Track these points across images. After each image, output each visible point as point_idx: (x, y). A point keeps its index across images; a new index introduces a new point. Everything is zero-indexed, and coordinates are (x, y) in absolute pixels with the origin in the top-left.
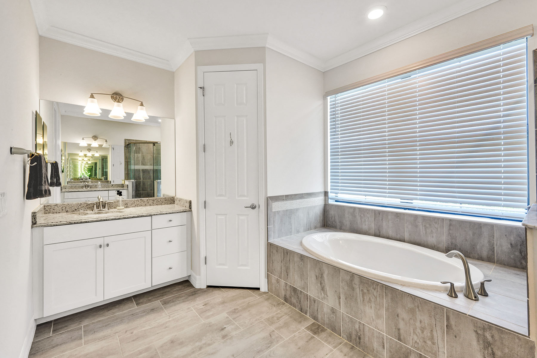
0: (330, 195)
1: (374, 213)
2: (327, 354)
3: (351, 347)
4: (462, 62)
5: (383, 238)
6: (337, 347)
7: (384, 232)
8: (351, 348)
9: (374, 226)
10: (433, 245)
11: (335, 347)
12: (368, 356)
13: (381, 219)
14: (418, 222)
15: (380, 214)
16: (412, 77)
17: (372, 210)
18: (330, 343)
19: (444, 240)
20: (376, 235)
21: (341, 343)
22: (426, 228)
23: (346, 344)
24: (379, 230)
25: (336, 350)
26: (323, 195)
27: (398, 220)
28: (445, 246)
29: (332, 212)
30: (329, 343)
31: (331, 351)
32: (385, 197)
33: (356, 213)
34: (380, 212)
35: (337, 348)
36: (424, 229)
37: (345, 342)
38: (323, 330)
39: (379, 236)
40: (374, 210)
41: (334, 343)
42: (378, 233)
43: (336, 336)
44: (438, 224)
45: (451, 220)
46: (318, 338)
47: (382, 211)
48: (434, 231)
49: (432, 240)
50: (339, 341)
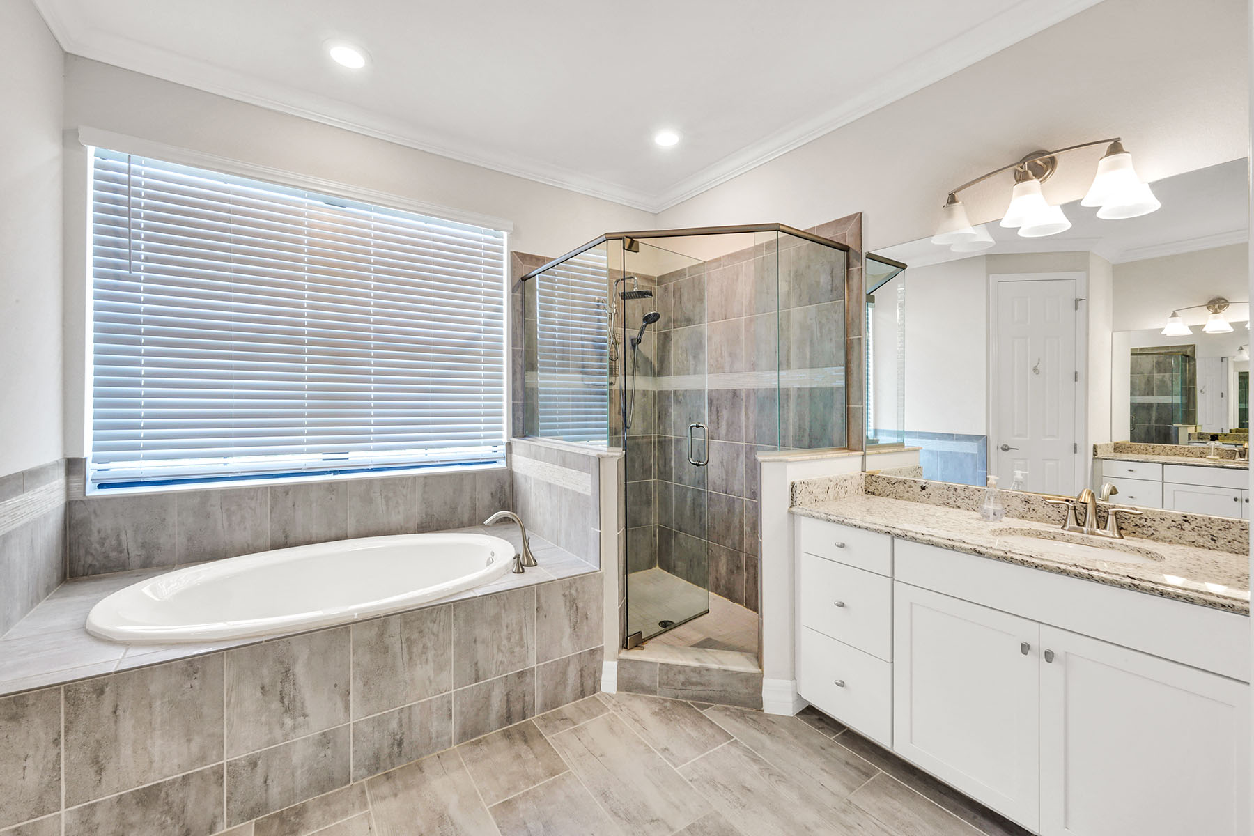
0: (91, 469)
1: (271, 493)
2: (370, 828)
3: (384, 778)
4: (428, 225)
5: (295, 546)
6: (367, 802)
7: (297, 532)
8: (388, 779)
9: (271, 526)
10: (399, 527)
11: (365, 805)
12: (422, 761)
13: (290, 504)
14: (374, 493)
15: (287, 494)
16: (347, 209)
17: (266, 488)
18: (347, 811)
19: (416, 512)
20: (274, 546)
21: (363, 792)
22: (387, 499)
23: (371, 783)
24: (284, 531)
25: (370, 806)
26: (61, 472)
27: (333, 497)
28: (417, 522)
29: (103, 525)
30: (345, 813)
31: (368, 816)
32: (301, 452)
33: (211, 505)
34: (286, 489)
35: (370, 803)
36: (384, 503)
37: (365, 783)
38: (300, 812)
39: (285, 545)
40: (271, 487)
41: (353, 804)
42: (282, 539)
43: (338, 792)
44: (407, 488)
45: (426, 477)
46: (314, 830)
47: (294, 486)
48: (400, 501)
49: (396, 518)
50: (356, 791)
